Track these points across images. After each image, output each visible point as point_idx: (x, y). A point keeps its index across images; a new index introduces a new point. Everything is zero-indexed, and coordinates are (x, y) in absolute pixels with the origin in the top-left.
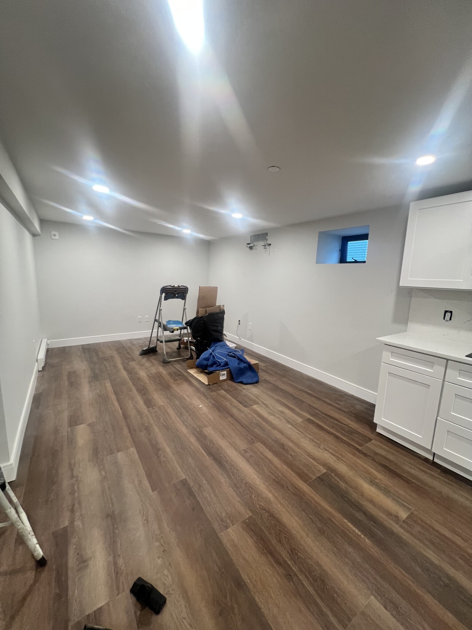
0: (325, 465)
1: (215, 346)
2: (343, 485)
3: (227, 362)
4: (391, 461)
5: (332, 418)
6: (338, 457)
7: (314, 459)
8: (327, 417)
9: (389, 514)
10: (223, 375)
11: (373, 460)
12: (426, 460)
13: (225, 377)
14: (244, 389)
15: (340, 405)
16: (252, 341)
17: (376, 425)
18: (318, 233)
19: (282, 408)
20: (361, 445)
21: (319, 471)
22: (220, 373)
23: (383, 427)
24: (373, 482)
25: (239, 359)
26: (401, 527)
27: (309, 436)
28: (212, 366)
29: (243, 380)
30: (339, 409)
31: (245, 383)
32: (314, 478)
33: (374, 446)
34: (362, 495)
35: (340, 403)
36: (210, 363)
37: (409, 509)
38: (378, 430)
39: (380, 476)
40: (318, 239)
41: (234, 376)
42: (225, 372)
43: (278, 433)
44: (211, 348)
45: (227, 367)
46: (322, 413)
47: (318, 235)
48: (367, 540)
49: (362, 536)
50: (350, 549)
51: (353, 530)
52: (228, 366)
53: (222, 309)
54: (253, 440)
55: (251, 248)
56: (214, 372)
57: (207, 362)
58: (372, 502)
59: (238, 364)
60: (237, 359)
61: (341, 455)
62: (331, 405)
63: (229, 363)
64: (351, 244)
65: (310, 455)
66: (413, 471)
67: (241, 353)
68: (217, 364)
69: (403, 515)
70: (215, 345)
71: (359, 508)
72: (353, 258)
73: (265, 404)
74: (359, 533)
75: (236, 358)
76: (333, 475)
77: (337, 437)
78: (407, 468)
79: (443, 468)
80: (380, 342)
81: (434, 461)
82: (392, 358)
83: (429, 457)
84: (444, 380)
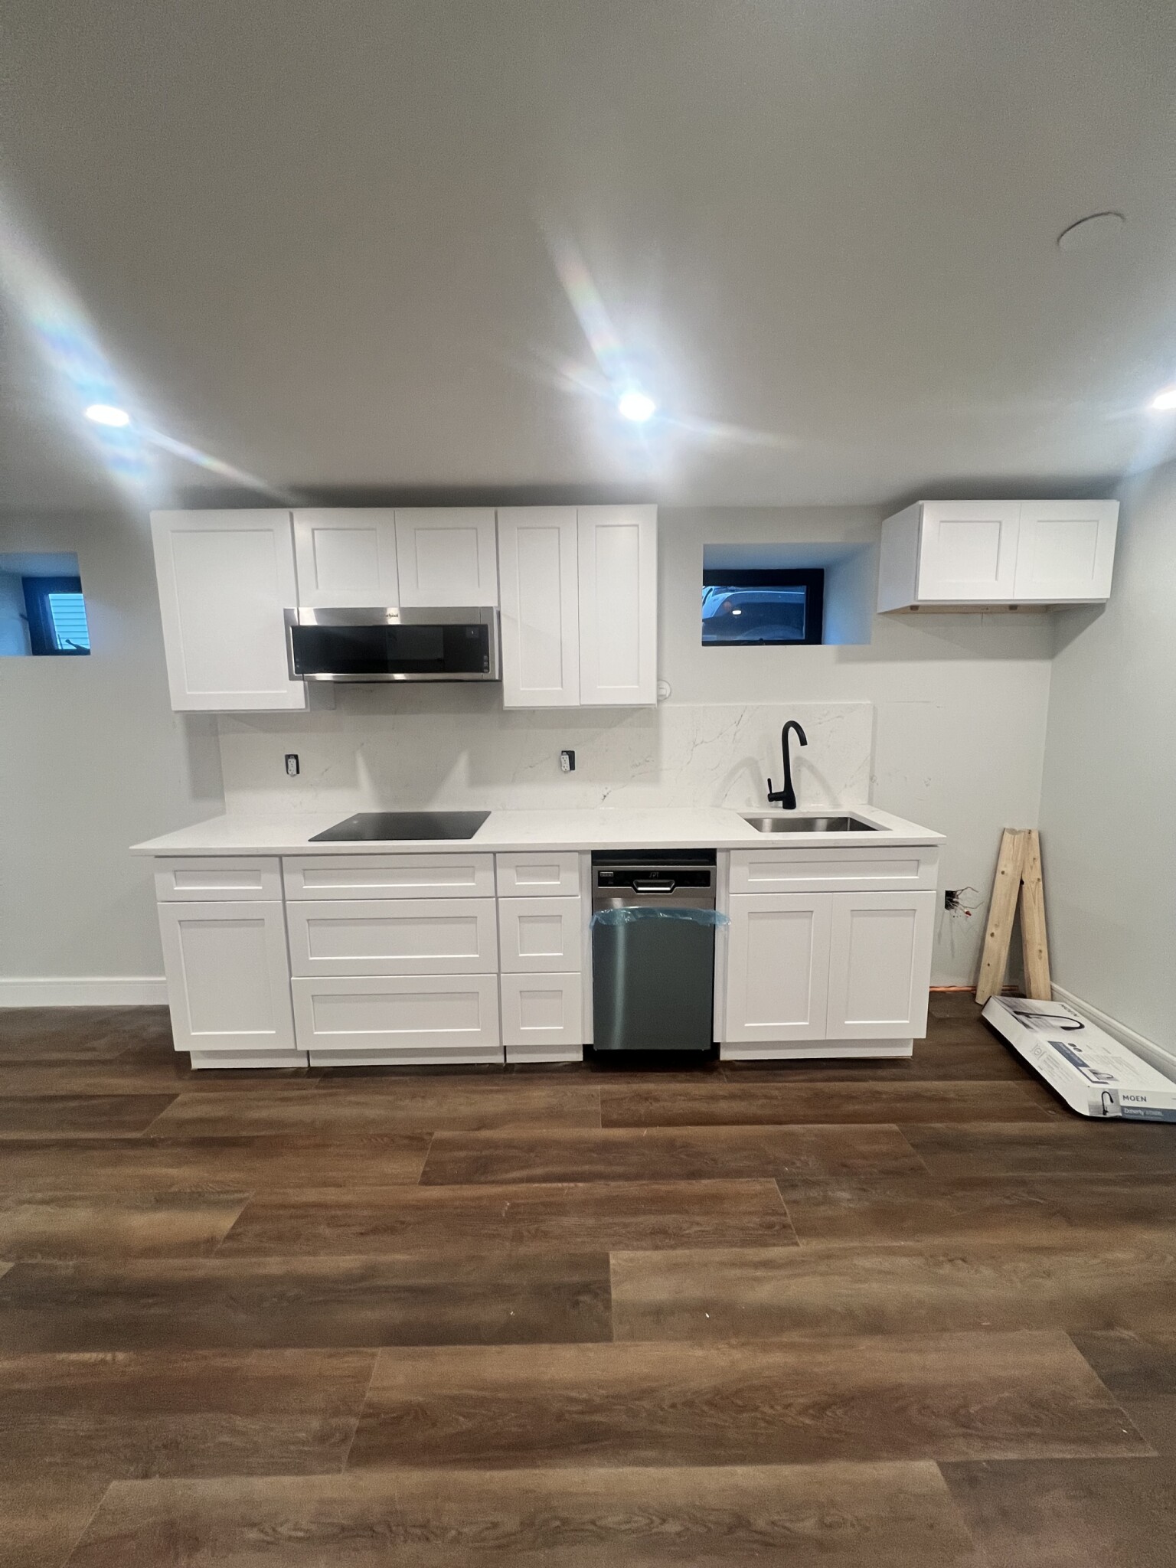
5: (63, 1098)
11: (176, 1143)
12: (297, 1072)
15: (95, 1050)
17: (186, 1056)
20: (141, 1125)
23: (203, 1052)
24: (166, 1199)
26: (219, 1254)
30: (92, 1063)
33: (184, 1107)
34: (127, 1252)
35: (95, 1044)
37: (241, 1201)
38: (196, 1064)
46: (29, 1100)
48: (121, 1356)
49: (109, 1357)
50: (64, 1422)
58: (153, 1251)
61: (75, 1186)
62: (65, 1063)
66: (265, 1113)
69: (227, 1223)
72: (71, 643)
74: (102, 1356)
76: (40, 1258)
78: (254, 1115)
79: (326, 1069)
80: (144, 854)
81: (311, 1065)
82: (177, 885)
83: (302, 1063)
84: (284, 900)
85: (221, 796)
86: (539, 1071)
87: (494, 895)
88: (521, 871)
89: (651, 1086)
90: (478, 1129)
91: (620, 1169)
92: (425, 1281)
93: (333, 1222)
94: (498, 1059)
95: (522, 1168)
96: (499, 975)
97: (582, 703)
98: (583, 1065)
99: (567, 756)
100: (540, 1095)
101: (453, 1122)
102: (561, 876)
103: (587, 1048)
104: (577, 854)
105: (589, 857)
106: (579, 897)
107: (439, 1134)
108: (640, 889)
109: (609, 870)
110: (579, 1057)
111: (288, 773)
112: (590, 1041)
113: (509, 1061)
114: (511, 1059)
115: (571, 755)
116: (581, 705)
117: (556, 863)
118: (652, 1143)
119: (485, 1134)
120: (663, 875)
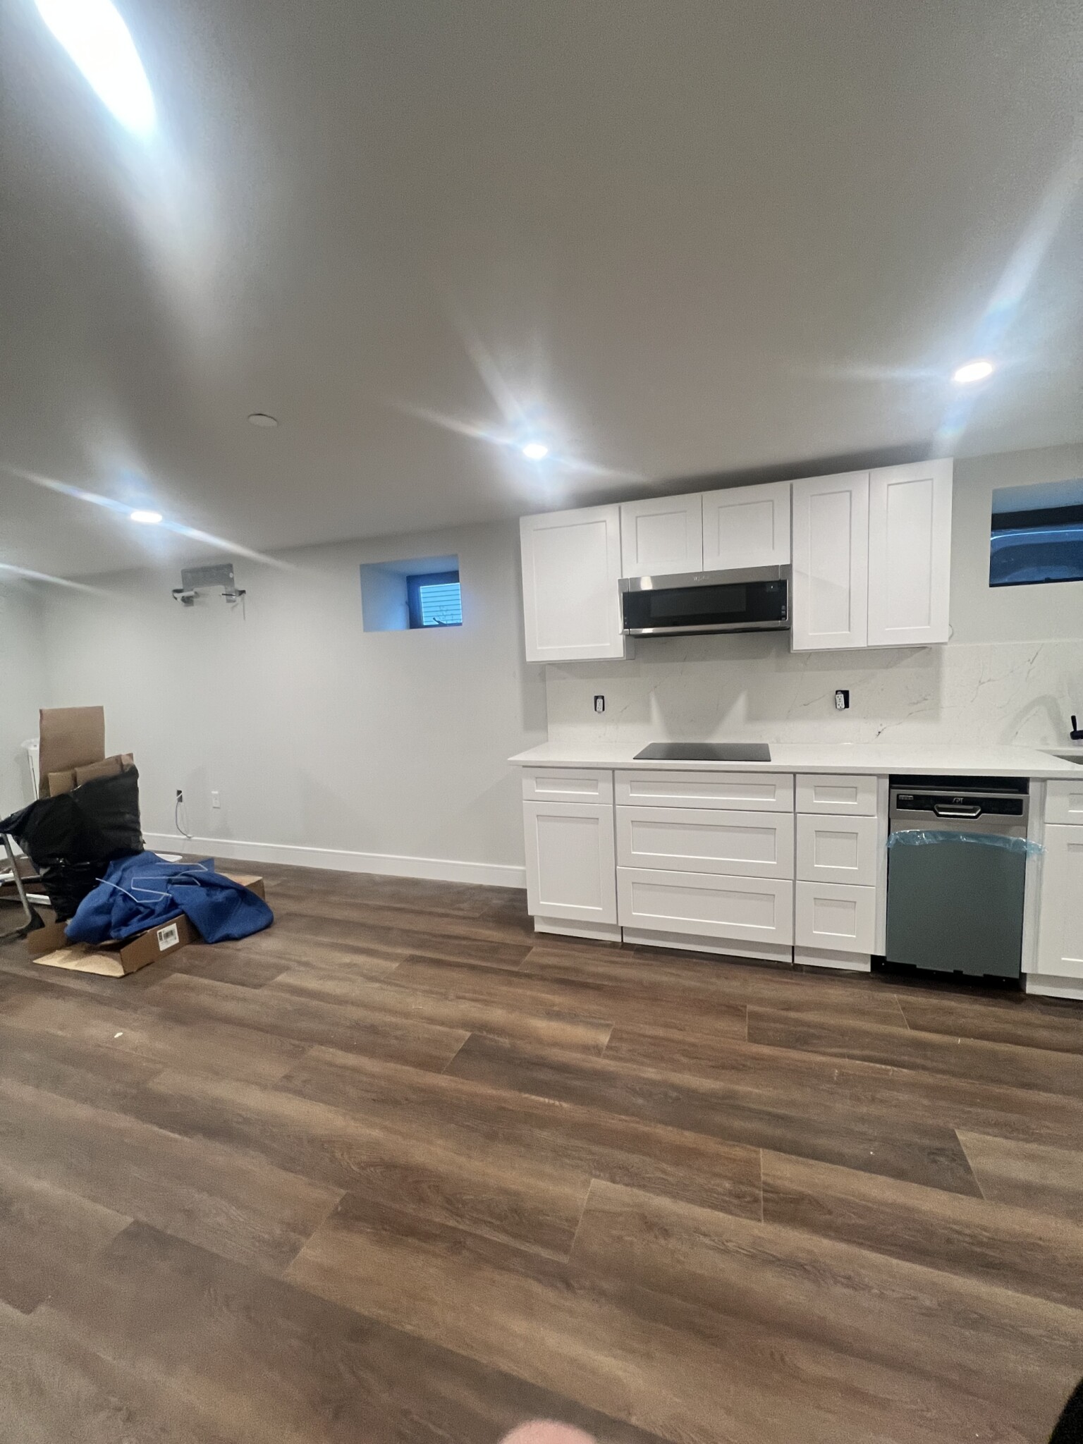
0: (465, 1024)
1: (122, 869)
2: (505, 1042)
3: (172, 900)
4: (566, 969)
5: (457, 937)
6: (485, 1001)
7: (442, 1024)
8: (445, 940)
9: (586, 1048)
10: (168, 935)
11: (543, 979)
12: (613, 945)
13: (174, 940)
14: (239, 950)
15: (462, 910)
16: (228, 835)
17: (532, 921)
18: (359, 567)
19: (348, 958)
20: (516, 963)
21: (457, 1040)
22: (158, 932)
23: (545, 920)
24: (553, 1014)
25: (204, 883)
26: (607, 1057)
27: (422, 987)
28: (125, 922)
29: (230, 932)
30: (464, 918)
31: (236, 936)
32: (454, 1055)
33: (540, 955)
34: (540, 1041)
35: (462, 906)
36: (115, 915)
37: (608, 1026)
38: (539, 928)
39: (560, 1000)
40: (362, 581)
41: (202, 928)
42: (173, 927)
43: (354, 1008)
44: (110, 876)
45: (177, 911)
46: (435, 936)
47: (359, 572)
48: (565, 1105)
49: (557, 1103)
50: (544, 1134)
51: (541, 1103)
52: (177, 908)
53: (128, 765)
54: (299, 1046)
55: (188, 601)
56: (139, 935)
57: (108, 916)
58: (555, 1044)
59: (208, 895)
60: (199, 884)
61: (489, 994)
62: (446, 915)
63: (178, 901)
64: (425, 592)
65: (431, 1020)
66: (601, 970)
67: (207, 870)
68: (140, 912)
69: (604, 1038)
70: (124, 866)
71: (541, 1063)
72: (434, 619)
73: (306, 964)
74: (551, 1102)
75: (195, 884)
76: (485, 1033)
77: (472, 968)
78: (592, 969)
79: (636, 946)
80: (515, 763)
81: (624, 941)
82: (537, 789)
83: (616, 938)
84: (614, 804)
85: (545, 728)
86: (831, 975)
87: (792, 810)
88: (820, 790)
89: (953, 1004)
90: (787, 1010)
91: (941, 1066)
92: (781, 1111)
93: (685, 1053)
94: (788, 959)
95: (840, 1047)
96: (794, 881)
97: (869, 644)
98: (871, 975)
99: (843, 695)
100: (836, 993)
101: (761, 1001)
102: (858, 797)
103: (875, 960)
104: (875, 777)
105: (887, 781)
106: (876, 817)
107: (750, 1007)
108: (940, 813)
109: (908, 793)
110: (867, 968)
111: (596, 710)
112: (881, 952)
113: (797, 961)
114: (799, 960)
115: (846, 694)
116: (868, 646)
117: (855, 786)
118: (972, 1051)
119: (793, 1014)
120: (967, 801)
